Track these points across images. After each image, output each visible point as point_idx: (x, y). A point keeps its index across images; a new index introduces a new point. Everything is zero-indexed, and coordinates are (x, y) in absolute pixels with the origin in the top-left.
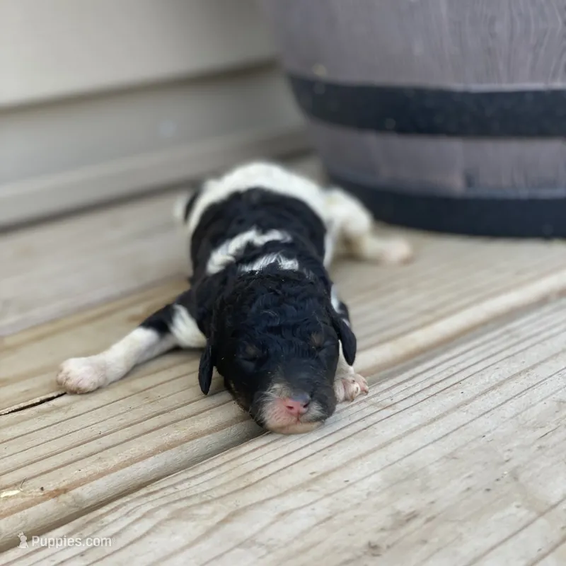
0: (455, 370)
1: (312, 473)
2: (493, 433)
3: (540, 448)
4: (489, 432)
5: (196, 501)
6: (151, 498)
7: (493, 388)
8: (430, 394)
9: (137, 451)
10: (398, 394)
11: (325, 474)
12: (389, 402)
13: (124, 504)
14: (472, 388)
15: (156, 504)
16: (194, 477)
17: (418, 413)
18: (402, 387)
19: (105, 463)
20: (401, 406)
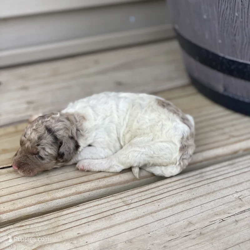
0: (166, 190)
1: (78, 234)
2: (154, 233)
3: (165, 246)
4: (153, 231)
5: (33, 235)
6: (19, 229)
7: (171, 206)
8: (147, 202)
9: (28, 203)
10: (136, 198)
11: (82, 236)
12: (130, 202)
13: (10, 229)
14: (164, 204)
15: (20, 232)
16: (40, 222)
17: (135, 212)
18: (140, 195)
19: (15, 206)
20: (133, 205)
